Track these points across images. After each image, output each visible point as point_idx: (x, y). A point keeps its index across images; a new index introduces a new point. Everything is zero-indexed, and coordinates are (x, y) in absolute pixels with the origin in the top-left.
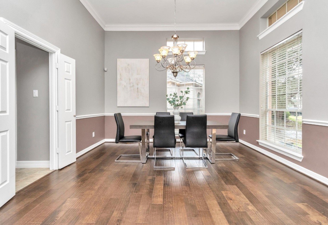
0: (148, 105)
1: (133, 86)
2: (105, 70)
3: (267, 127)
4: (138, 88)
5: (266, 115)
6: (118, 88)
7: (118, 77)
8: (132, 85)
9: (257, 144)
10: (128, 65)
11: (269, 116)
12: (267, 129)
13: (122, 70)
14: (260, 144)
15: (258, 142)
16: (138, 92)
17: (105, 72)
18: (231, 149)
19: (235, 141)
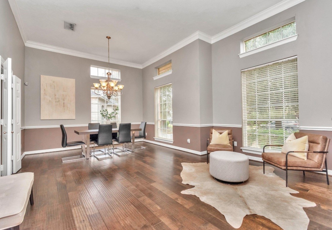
0: (74, 118)
1: (59, 101)
2: (26, 84)
3: (159, 129)
4: (64, 103)
5: (158, 123)
6: (42, 102)
7: (42, 92)
8: (57, 100)
9: (154, 140)
10: (54, 82)
11: (159, 123)
12: (159, 130)
13: (47, 86)
14: (155, 139)
15: (154, 138)
16: (64, 106)
17: (25, 86)
18: (140, 145)
19: (144, 138)
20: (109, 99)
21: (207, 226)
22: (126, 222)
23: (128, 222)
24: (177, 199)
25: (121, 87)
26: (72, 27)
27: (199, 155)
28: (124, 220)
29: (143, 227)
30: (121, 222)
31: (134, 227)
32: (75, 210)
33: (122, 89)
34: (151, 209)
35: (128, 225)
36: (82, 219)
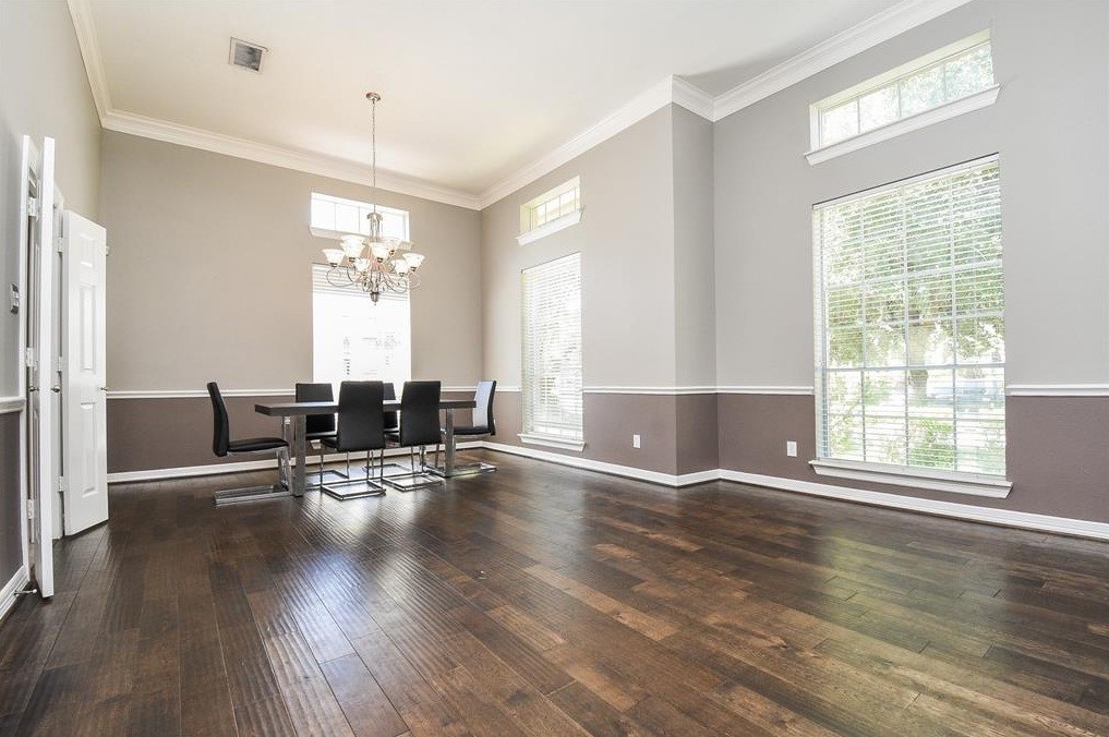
3: (535, 407)
5: (532, 385)
9: (519, 443)
12: (535, 409)
14: (524, 441)
15: (520, 437)
20: (376, 301)
21: (733, 695)
22: (453, 682)
23: (458, 683)
24: (619, 613)
25: (415, 260)
26: (252, 57)
27: (673, 487)
28: (443, 675)
29: (513, 698)
30: (435, 684)
31: (481, 698)
32: (273, 644)
33: (417, 266)
34: (534, 642)
35: (459, 693)
36: (299, 674)
